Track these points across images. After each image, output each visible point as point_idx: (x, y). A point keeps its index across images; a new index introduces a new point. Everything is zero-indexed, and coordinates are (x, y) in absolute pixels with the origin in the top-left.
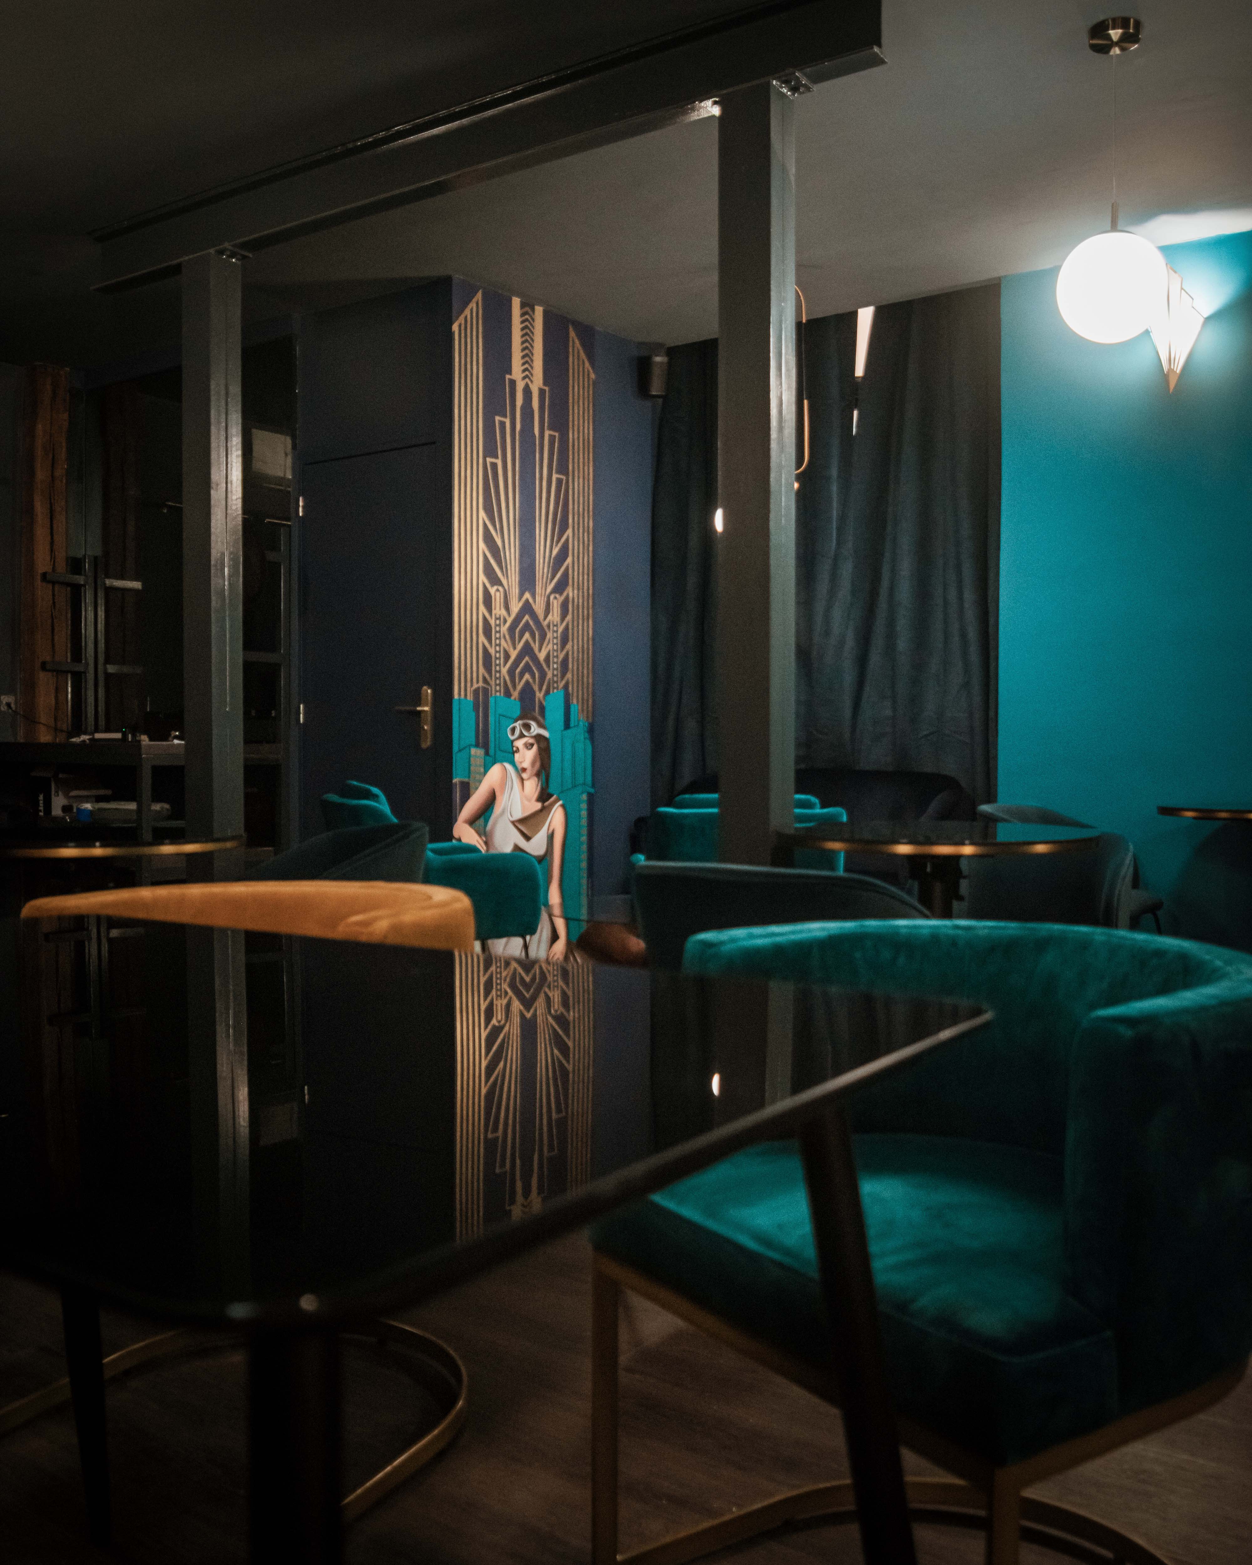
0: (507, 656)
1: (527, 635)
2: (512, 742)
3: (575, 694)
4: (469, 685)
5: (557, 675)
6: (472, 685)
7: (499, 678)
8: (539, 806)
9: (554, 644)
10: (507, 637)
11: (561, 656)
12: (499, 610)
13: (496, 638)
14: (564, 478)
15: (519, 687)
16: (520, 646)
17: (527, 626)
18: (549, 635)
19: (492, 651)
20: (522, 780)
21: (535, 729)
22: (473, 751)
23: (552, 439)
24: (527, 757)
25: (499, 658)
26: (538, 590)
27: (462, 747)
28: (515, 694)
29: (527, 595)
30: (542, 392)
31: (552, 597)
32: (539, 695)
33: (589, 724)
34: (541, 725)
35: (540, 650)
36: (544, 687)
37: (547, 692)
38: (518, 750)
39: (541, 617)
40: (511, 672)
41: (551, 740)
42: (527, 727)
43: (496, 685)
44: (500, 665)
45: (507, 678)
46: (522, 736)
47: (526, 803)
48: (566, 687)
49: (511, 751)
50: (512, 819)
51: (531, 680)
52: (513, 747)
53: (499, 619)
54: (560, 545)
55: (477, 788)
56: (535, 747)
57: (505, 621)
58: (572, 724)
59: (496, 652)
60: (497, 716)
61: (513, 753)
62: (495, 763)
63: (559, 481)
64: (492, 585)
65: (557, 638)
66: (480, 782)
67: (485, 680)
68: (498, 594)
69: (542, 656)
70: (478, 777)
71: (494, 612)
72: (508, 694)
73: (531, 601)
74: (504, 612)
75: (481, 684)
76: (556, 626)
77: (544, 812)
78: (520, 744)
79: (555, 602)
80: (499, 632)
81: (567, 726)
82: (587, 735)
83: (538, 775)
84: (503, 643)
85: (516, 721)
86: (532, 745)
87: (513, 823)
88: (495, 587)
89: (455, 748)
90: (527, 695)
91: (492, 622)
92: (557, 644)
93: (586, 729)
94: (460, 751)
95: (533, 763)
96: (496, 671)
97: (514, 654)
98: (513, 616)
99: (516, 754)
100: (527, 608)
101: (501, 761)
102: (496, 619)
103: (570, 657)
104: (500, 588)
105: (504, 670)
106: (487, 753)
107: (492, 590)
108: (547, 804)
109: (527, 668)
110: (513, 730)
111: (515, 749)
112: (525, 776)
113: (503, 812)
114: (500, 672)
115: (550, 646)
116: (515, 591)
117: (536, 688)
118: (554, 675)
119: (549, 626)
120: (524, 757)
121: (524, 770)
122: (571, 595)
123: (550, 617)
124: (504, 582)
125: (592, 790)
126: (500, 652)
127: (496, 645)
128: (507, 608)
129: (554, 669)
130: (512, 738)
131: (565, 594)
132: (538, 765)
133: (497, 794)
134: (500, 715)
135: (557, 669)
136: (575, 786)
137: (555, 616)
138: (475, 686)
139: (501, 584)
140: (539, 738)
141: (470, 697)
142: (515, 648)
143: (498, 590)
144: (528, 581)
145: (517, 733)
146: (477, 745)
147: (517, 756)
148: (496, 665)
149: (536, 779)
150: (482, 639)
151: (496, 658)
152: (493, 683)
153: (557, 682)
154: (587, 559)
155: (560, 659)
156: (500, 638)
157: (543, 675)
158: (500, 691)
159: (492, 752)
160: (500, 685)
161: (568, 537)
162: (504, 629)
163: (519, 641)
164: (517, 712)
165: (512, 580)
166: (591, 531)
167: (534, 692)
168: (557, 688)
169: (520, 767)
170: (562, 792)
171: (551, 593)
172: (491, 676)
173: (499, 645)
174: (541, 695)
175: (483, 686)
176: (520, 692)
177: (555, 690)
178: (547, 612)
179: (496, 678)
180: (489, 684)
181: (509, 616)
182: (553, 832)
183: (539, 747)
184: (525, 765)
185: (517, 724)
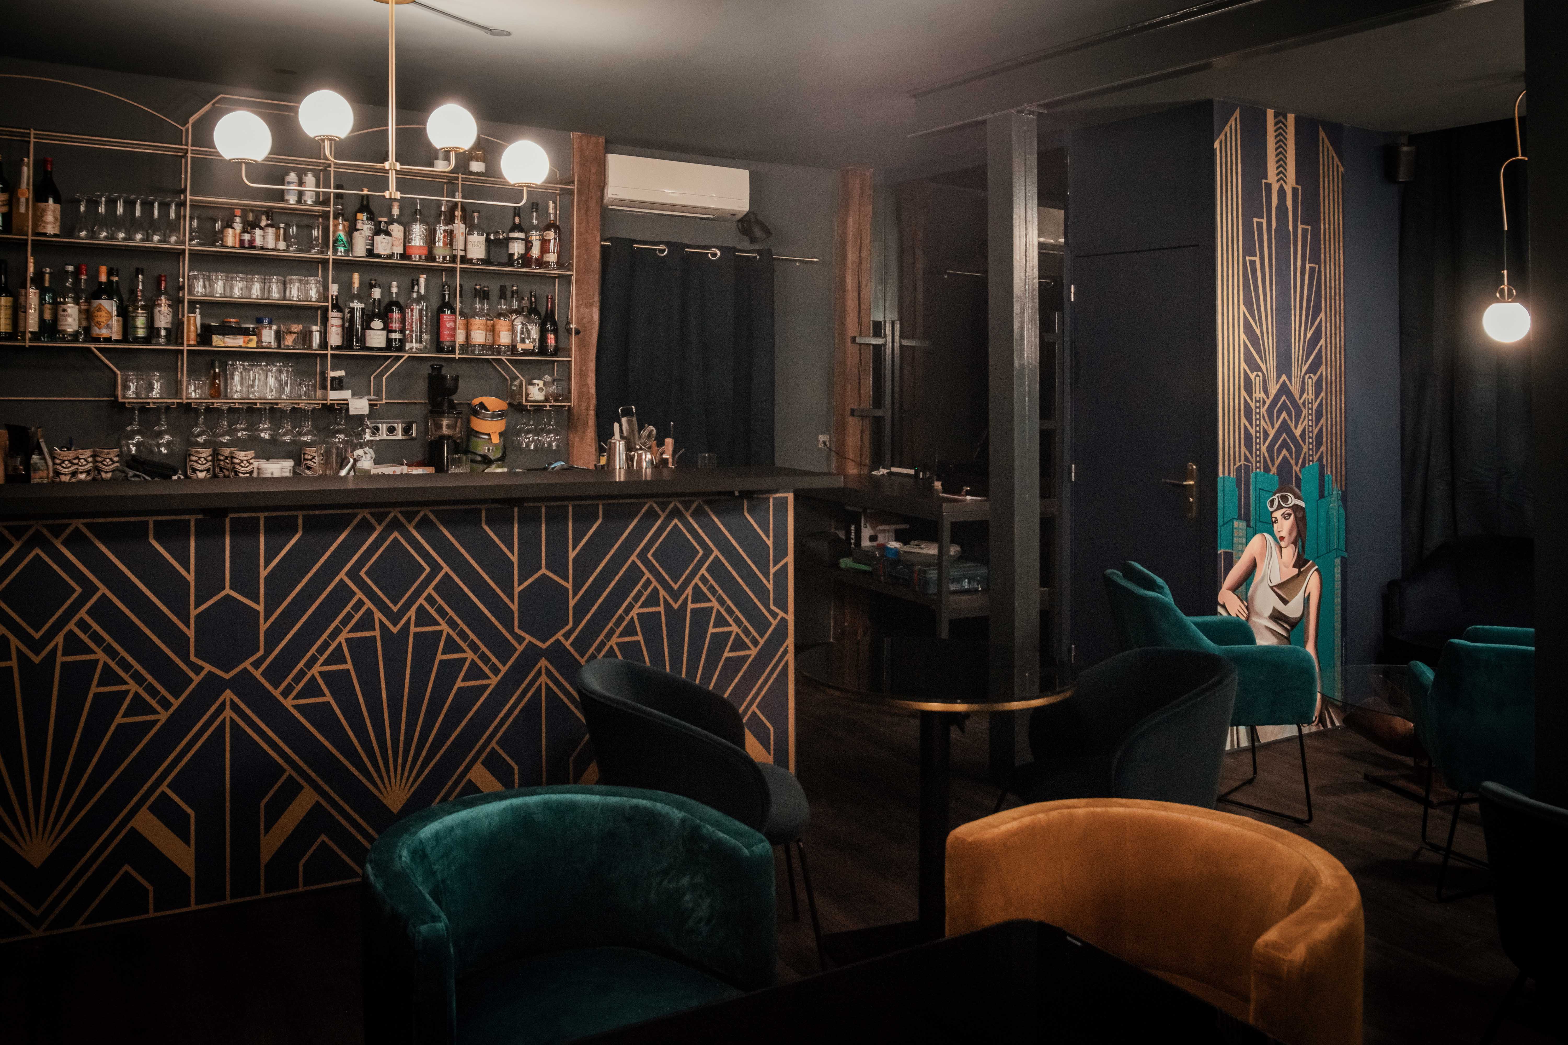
0: (1266, 435)
1: (1284, 415)
2: (1272, 512)
3: (1329, 465)
4: (1232, 464)
5: (1312, 449)
6: (1235, 464)
7: (1259, 456)
8: (1295, 572)
9: (1309, 420)
10: (1266, 417)
11: (1316, 431)
12: (1259, 394)
13: (1256, 419)
14: (1317, 266)
15: (1277, 463)
16: (1277, 425)
17: (1284, 407)
18: (1305, 412)
19: (1252, 432)
20: (1281, 548)
21: (1292, 501)
22: (1236, 523)
23: (1305, 231)
24: (1284, 526)
25: (1259, 438)
26: (1294, 371)
27: (1226, 521)
28: (1274, 470)
29: (1284, 377)
30: (1294, 190)
31: (1307, 377)
32: (1296, 469)
33: (1343, 492)
34: (1297, 497)
35: (1296, 428)
36: (1300, 461)
37: (1303, 465)
39: (1297, 396)
40: (1270, 449)
41: (1307, 510)
42: (1285, 499)
43: (1257, 462)
44: (1259, 444)
45: (1266, 454)
46: (1280, 507)
47: (1284, 569)
48: (1320, 459)
49: (1270, 522)
50: (1271, 585)
51: (1288, 455)
52: (1272, 518)
53: (1259, 402)
54: (1314, 328)
55: (1239, 558)
56: (1292, 517)
57: (1264, 403)
58: (1326, 493)
59: (1256, 432)
60: (1258, 490)
61: (1273, 523)
62: (1256, 534)
63: (1312, 270)
64: (1252, 372)
65: (1311, 415)
66: (1243, 551)
67: (1247, 459)
68: (1257, 378)
69: (1298, 432)
70: (1240, 547)
71: (1254, 396)
72: (1267, 470)
73: (1287, 382)
74: (1263, 395)
75: (1243, 462)
76: (1311, 403)
77: (1301, 576)
78: (1278, 514)
79: (1310, 381)
80: (1259, 413)
81: (1322, 495)
82: (1340, 503)
83: (1295, 543)
84: (1263, 423)
85: (1274, 495)
86: (1289, 515)
87: (1272, 588)
88: (1255, 373)
89: (1220, 522)
90: (1285, 469)
91: (1253, 405)
92: (1312, 420)
93: (1339, 498)
94: (1224, 524)
95: (1291, 532)
96: (1257, 450)
97: (1272, 433)
98: (1271, 397)
100: (1284, 390)
101: (1261, 532)
102: (1256, 401)
103: (1324, 430)
104: (1260, 374)
105: (1264, 448)
106: (1248, 525)
107: (1252, 376)
108: (1302, 570)
109: (1285, 445)
110: (1272, 503)
111: (1274, 519)
112: (1283, 544)
113: (1263, 579)
114: (1259, 450)
115: (1306, 422)
116: (1273, 375)
117: (1293, 462)
118: (1309, 449)
119: (1304, 404)
120: (1282, 527)
121: (1282, 538)
122: (1324, 373)
123: (1305, 395)
124: (1263, 367)
125: (1346, 555)
126: (1259, 432)
127: (1256, 425)
128: (1266, 392)
129: (1309, 443)
130: (1271, 510)
131: (1319, 373)
132: (1294, 534)
133: (1258, 561)
134: (1260, 489)
135: (1312, 443)
136: (1330, 552)
137: (1309, 395)
138: (1238, 464)
139: (1261, 370)
140: (1295, 508)
141: (1233, 475)
142: (1273, 427)
143: (1257, 375)
144: (1284, 365)
145: (1276, 505)
146: (1240, 518)
147: (1275, 526)
148: (1256, 444)
149: (1293, 546)
150: (1244, 420)
151: (1256, 437)
152: (1253, 461)
153: (1312, 455)
154: (1339, 339)
155: (1315, 434)
156: (1259, 420)
157: (1299, 449)
158: (1260, 468)
159: (1252, 524)
160: (1260, 462)
161: (1321, 320)
162: (1263, 410)
163: (1277, 421)
164: (1276, 486)
165: (1270, 364)
166: (1342, 312)
167: (1291, 466)
168: (1312, 461)
169: (1278, 536)
170: (1318, 557)
171: (1305, 374)
172: (1251, 454)
173: (1259, 425)
174: (1298, 469)
175: (1245, 464)
176: (1278, 468)
177: (1311, 463)
178: (1302, 391)
179: (1257, 456)
180: (1250, 462)
181: (1268, 398)
182: (1309, 594)
183: (1296, 517)
184: (1283, 534)
185: (1275, 497)
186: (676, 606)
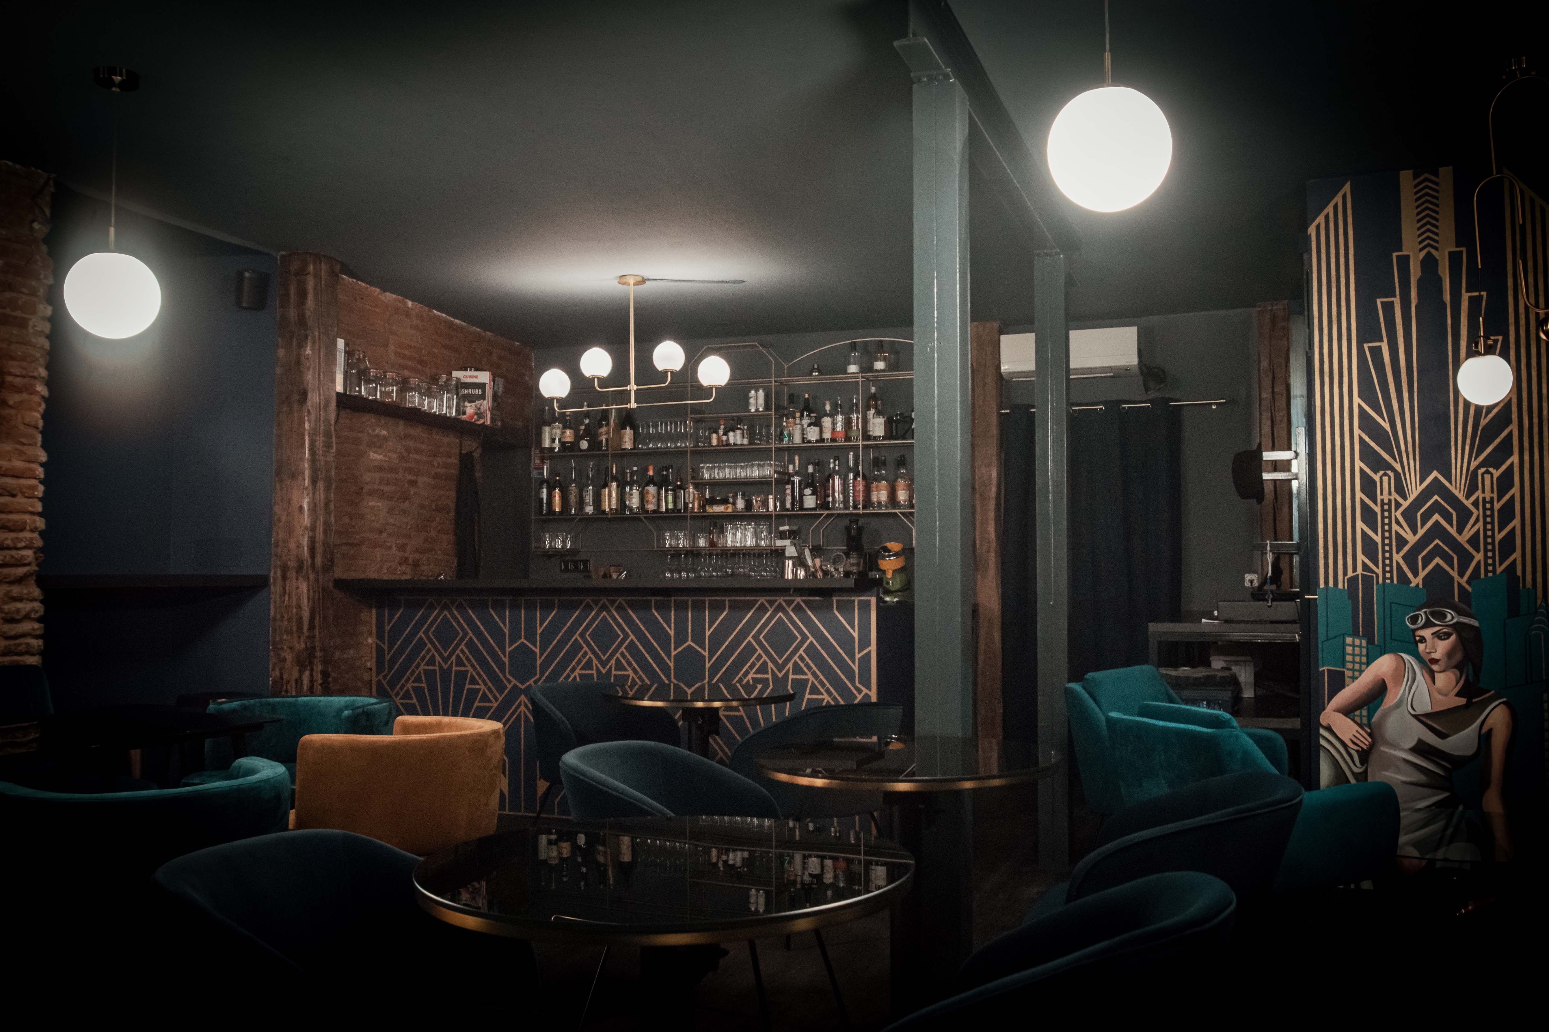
0: (1402, 541)
1: (1436, 518)
2: (1414, 631)
3: (1528, 577)
4: (1341, 575)
6: (1345, 575)
7: (1391, 565)
8: (1462, 701)
9: (1486, 524)
10: (1403, 521)
11: (1501, 536)
12: (1387, 495)
13: (1384, 524)
15: (1422, 574)
16: (1424, 530)
17: (1436, 508)
18: (1477, 514)
19: (1377, 538)
20: (1432, 674)
21: (1451, 616)
22: (1349, 640)
24: (1439, 648)
25: (1390, 545)
26: (1456, 466)
27: (1330, 637)
28: (1418, 581)
29: (1436, 475)
31: (1480, 472)
32: (1460, 580)
34: (1460, 612)
35: (1460, 533)
36: (1469, 572)
37: (1474, 577)
38: (1423, 640)
39: (1462, 495)
40: (1410, 558)
41: (1482, 630)
42: (1439, 615)
43: (1385, 572)
44: (1390, 551)
45: (1403, 563)
46: (1428, 624)
47: (1439, 697)
48: (1510, 570)
49: (1412, 640)
50: (1414, 713)
51: (1444, 565)
52: (1414, 636)
53: (1389, 504)
54: (1494, 412)
55: (1356, 678)
56: (1453, 637)
57: (1399, 505)
58: (1524, 612)
59: (1383, 538)
60: (1387, 604)
61: (1416, 643)
62: (1385, 653)
64: (1376, 471)
65: (1491, 516)
66: (1360, 671)
67: (1367, 569)
68: (1385, 478)
69: (1463, 537)
71: (1379, 497)
72: (1404, 581)
73: (1443, 480)
74: (1395, 496)
75: (1360, 573)
76: (1491, 502)
77: (1472, 708)
78: (1425, 633)
79: (1487, 476)
80: (1391, 517)
81: (1514, 613)
83: (1459, 667)
84: (1395, 527)
85: (1419, 609)
86: (1448, 635)
87: (1415, 716)
88: (1382, 473)
89: (1320, 637)
90: (1438, 581)
91: (1377, 509)
92: (1492, 523)
94: (1328, 640)
95: (1450, 654)
96: (1385, 558)
97: (1414, 539)
98: (1412, 498)
99: (1419, 644)
100: (1436, 489)
101: (1394, 651)
102: (1384, 505)
104: (1389, 472)
105: (1398, 557)
106: (1371, 641)
107: (1376, 476)
108: (1474, 700)
109: (1438, 552)
110: (1414, 620)
111: (1418, 638)
112: (1435, 667)
113: (1398, 705)
114: (1391, 558)
115: (1480, 526)
116: (1414, 472)
117: (1455, 574)
118: (1487, 558)
119: (1475, 504)
120: (1434, 647)
121: (1435, 661)
122: (1516, 464)
123: (1477, 495)
124: (1396, 465)
126: (1390, 538)
127: (1384, 531)
128: (1402, 492)
129: (1487, 550)
130: (1413, 627)
131: (1505, 466)
132: (1459, 656)
133: (1389, 684)
134: (1392, 604)
135: (1492, 550)
137: (1487, 492)
138: (1350, 574)
139: (1391, 468)
140: (1458, 627)
141: (1343, 586)
142: (1415, 532)
143: (1385, 474)
144: (1436, 460)
145: (1421, 621)
146: (1355, 634)
147: (1421, 647)
148: (1384, 551)
149: (1455, 672)
150: (1361, 528)
151: (1384, 545)
152: (1379, 571)
153: (1492, 565)
155: (1499, 539)
156: (1390, 524)
157: (1466, 558)
158: (1391, 578)
159: (1378, 642)
160: (1391, 572)
161: (1509, 401)
162: (1397, 514)
163: (1424, 525)
165: (1411, 459)
167: (1452, 578)
168: (1493, 571)
169: (1426, 658)
170: (1507, 689)
171: (1479, 468)
172: (1374, 564)
173: (1390, 531)
174: (1463, 581)
175: (1362, 574)
176: (1424, 579)
177: (1490, 575)
178: (1472, 488)
179: (1384, 565)
180: (1373, 571)
181: (1405, 499)
182: (1490, 731)
183: (1459, 636)
184: (1435, 656)
185: (1422, 613)
186: (780, 675)
